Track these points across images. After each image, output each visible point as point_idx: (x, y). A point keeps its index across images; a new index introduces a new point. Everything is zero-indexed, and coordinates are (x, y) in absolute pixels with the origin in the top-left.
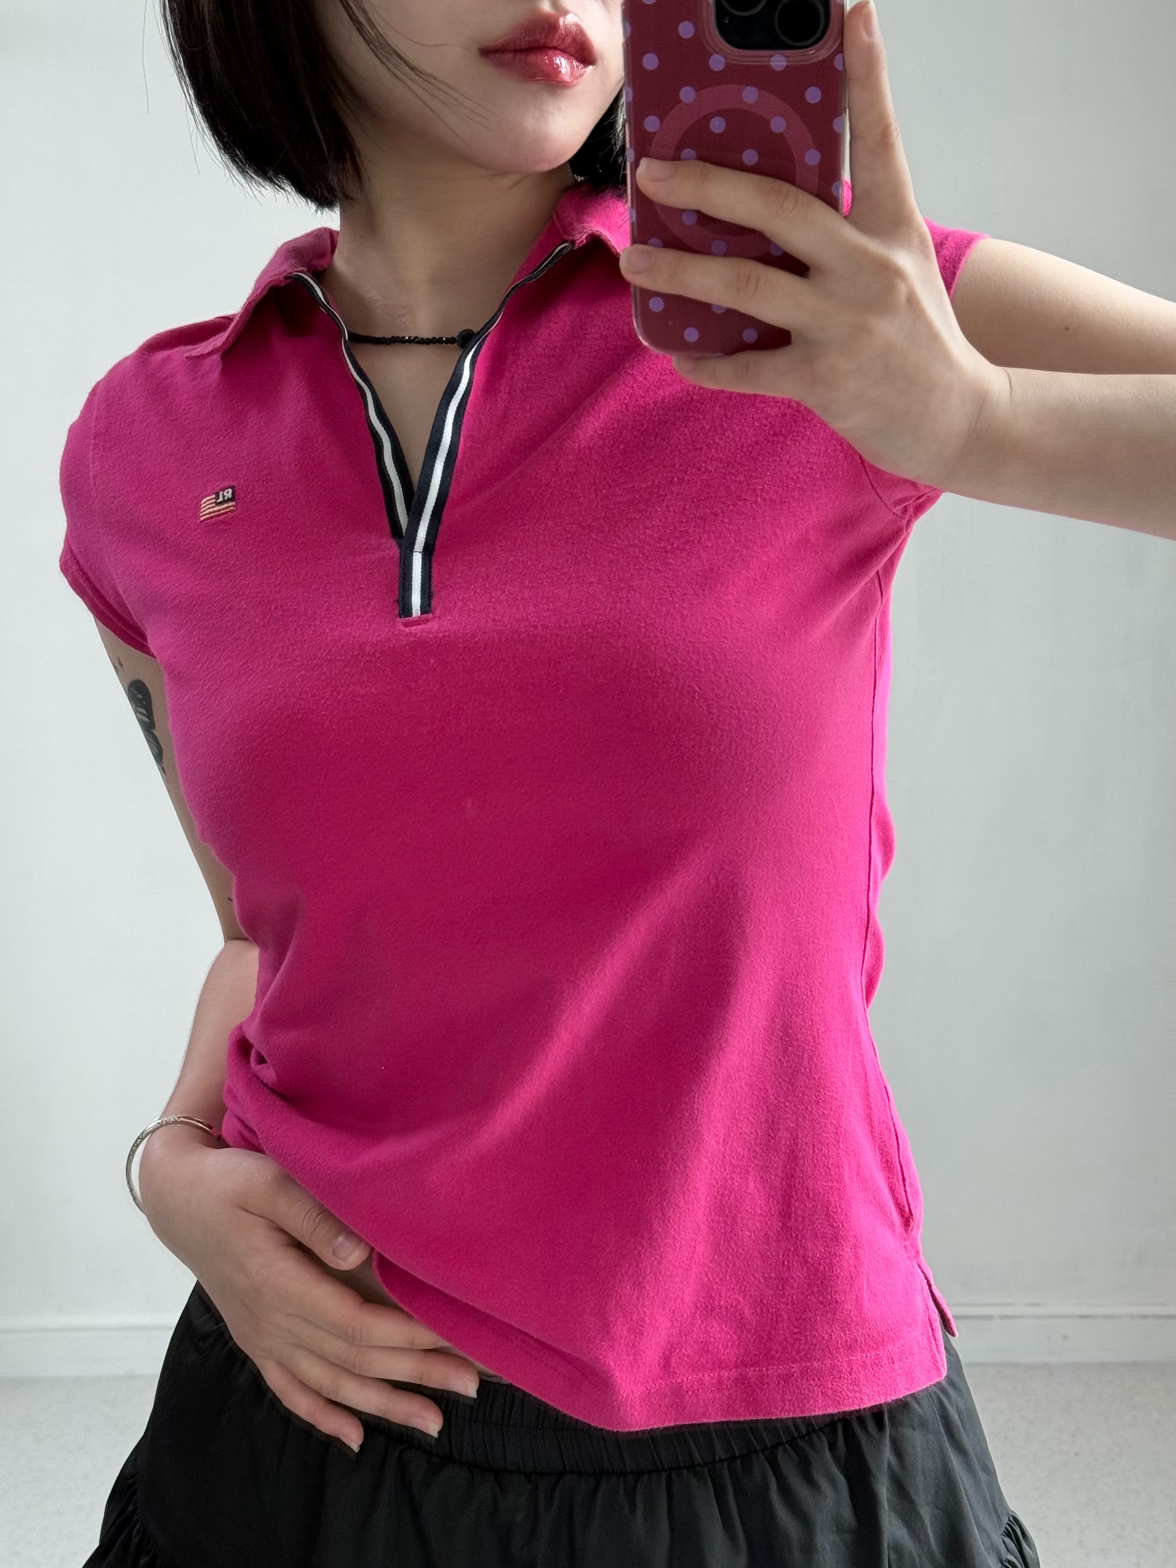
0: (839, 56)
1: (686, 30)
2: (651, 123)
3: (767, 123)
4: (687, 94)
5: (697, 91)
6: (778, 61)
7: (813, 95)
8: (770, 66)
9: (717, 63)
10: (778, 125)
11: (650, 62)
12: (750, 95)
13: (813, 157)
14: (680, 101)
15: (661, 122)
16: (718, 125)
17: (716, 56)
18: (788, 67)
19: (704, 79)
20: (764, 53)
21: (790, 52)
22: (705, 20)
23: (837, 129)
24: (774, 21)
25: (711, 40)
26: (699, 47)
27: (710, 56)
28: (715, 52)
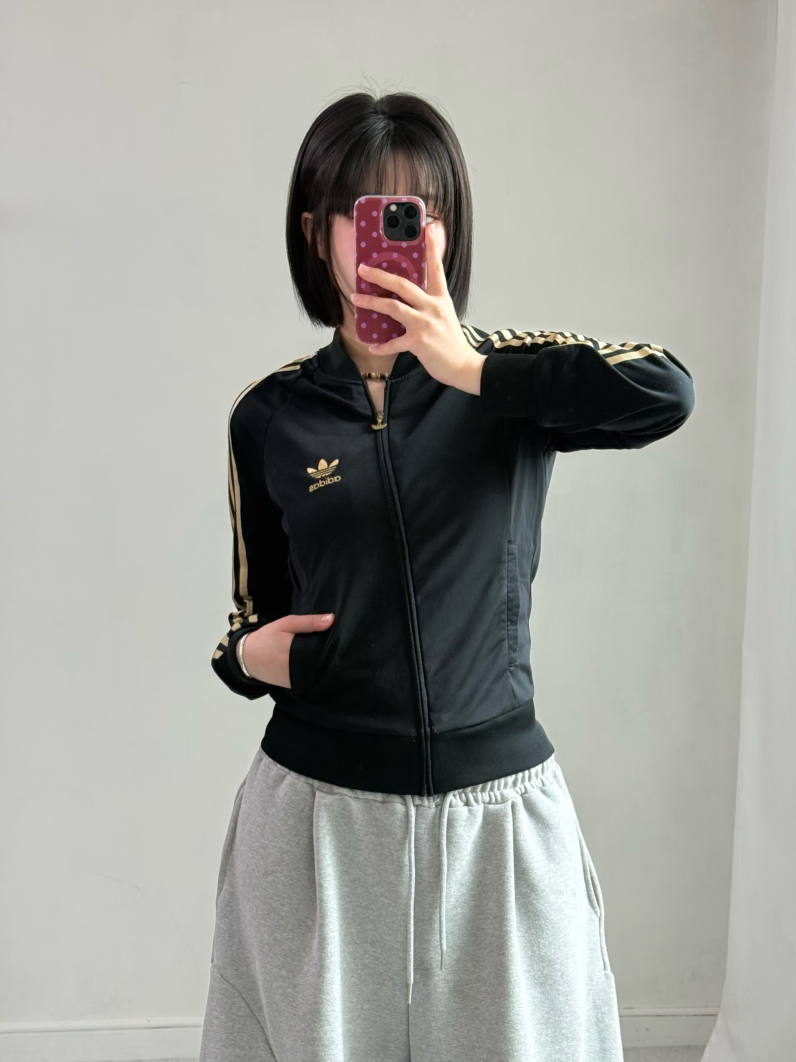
1: (375, 234)
3: (401, 264)
4: (375, 255)
5: (378, 254)
6: (404, 244)
7: (415, 255)
8: (402, 247)
9: (385, 245)
10: (404, 265)
11: (363, 245)
12: (395, 255)
13: (415, 276)
14: (372, 257)
16: (384, 265)
17: (384, 243)
18: (407, 246)
19: (380, 250)
20: (400, 242)
21: (408, 242)
22: (381, 232)
23: (423, 266)
24: (403, 231)
25: (382, 238)
26: (379, 240)
27: (382, 243)
28: (384, 241)
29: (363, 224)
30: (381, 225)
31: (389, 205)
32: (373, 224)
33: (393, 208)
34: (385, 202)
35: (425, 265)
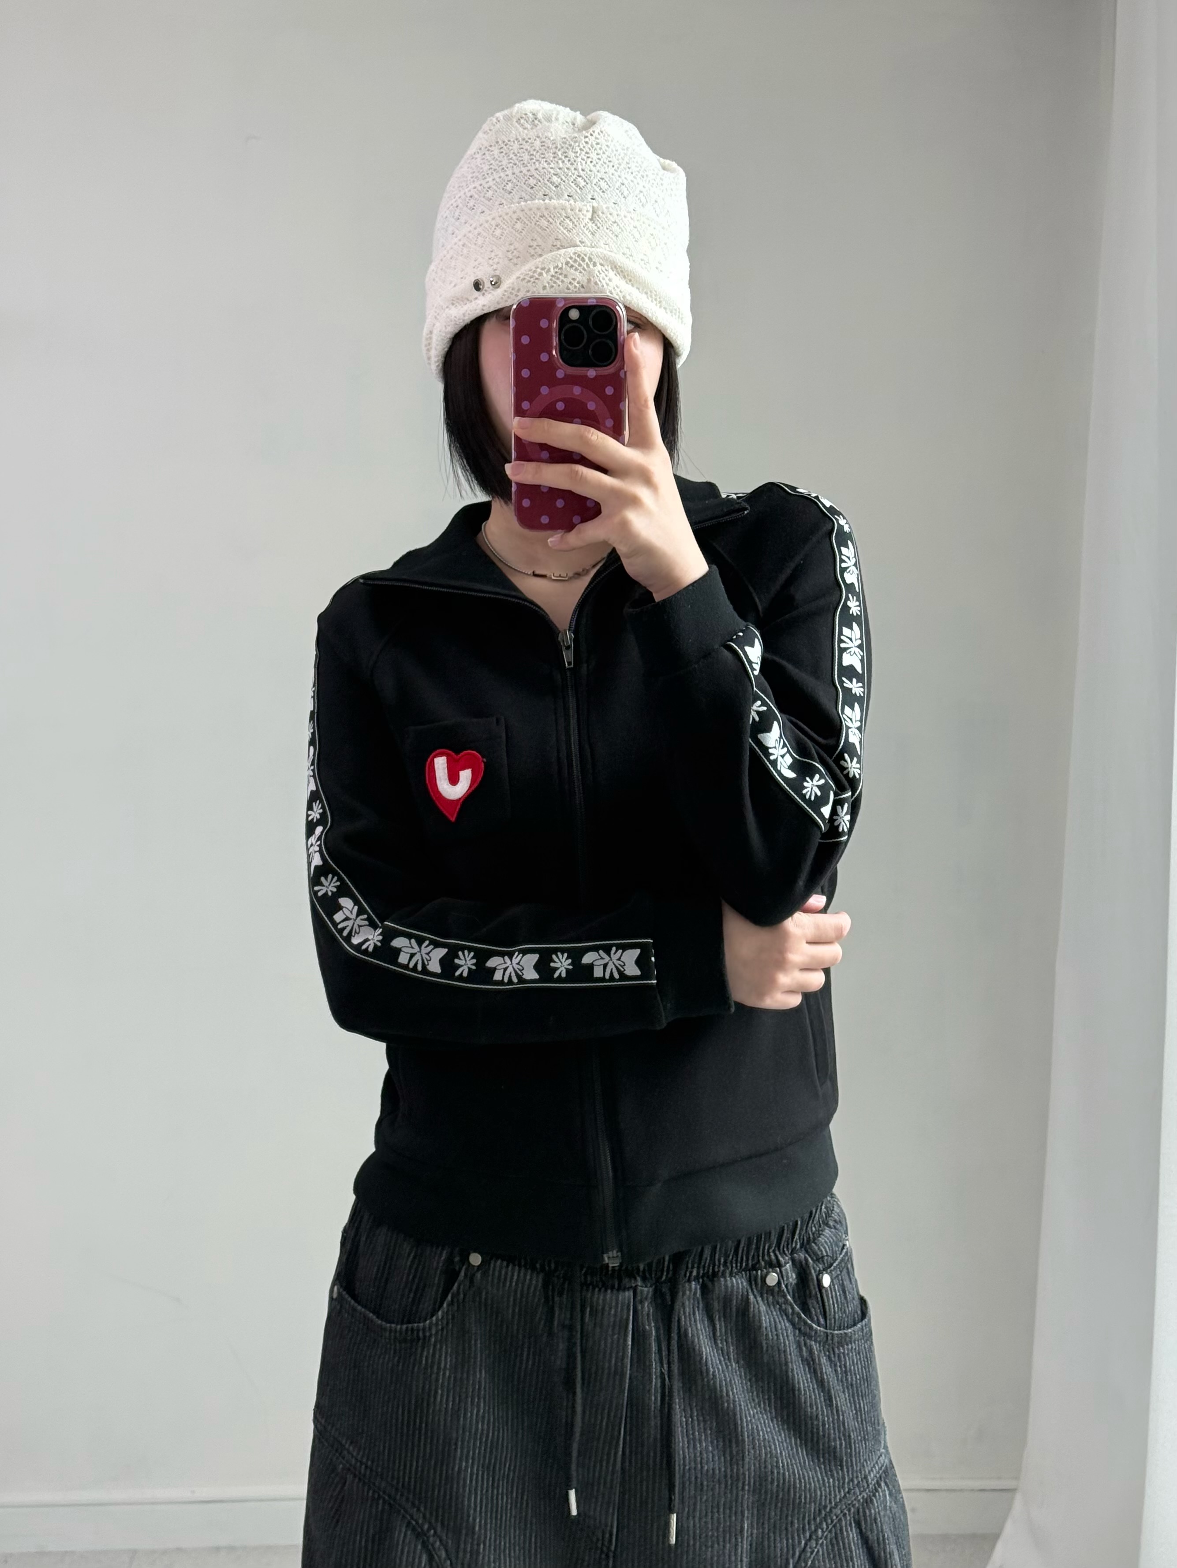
0: (622, 371)
1: (544, 357)
2: (526, 405)
3: (586, 405)
4: (544, 390)
5: (549, 388)
6: (592, 373)
7: (609, 391)
8: (587, 376)
9: (560, 374)
10: (591, 406)
11: (526, 373)
12: (577, 390)
13: (609, 423)
14: (539, 393)
15: (531, 403)
16: (560, 406)
18: (596, 376)
19: (553, 382)
20: (587, 369)
21: (597, 368)
22: (554, 353)
23: (622, 408)
24: (590, 352)
25: (556, 361)
26: (551, 366)
27: (557, 370)
28: (560, 368)
29: (525, 340)
30: (555, 341)
31: (566, 311)
32: (541, 341)
33: (574, 314)
34: (560, 305)
35: (626, 406)
